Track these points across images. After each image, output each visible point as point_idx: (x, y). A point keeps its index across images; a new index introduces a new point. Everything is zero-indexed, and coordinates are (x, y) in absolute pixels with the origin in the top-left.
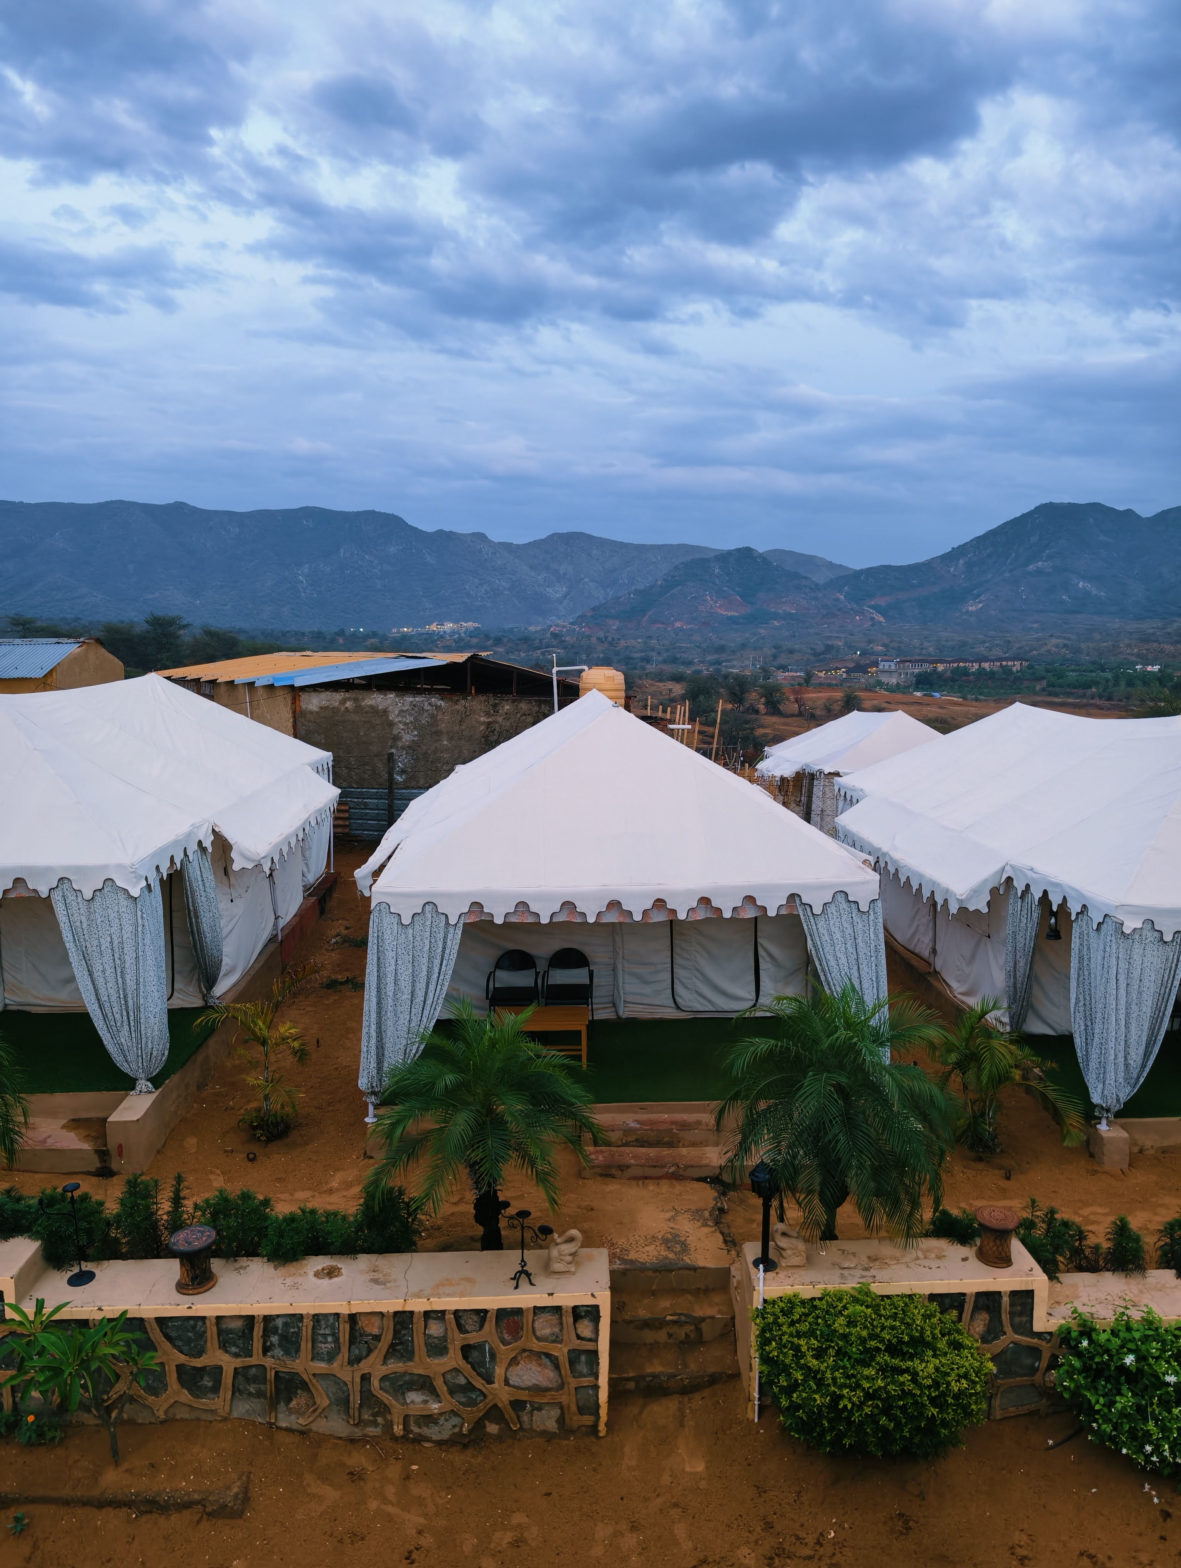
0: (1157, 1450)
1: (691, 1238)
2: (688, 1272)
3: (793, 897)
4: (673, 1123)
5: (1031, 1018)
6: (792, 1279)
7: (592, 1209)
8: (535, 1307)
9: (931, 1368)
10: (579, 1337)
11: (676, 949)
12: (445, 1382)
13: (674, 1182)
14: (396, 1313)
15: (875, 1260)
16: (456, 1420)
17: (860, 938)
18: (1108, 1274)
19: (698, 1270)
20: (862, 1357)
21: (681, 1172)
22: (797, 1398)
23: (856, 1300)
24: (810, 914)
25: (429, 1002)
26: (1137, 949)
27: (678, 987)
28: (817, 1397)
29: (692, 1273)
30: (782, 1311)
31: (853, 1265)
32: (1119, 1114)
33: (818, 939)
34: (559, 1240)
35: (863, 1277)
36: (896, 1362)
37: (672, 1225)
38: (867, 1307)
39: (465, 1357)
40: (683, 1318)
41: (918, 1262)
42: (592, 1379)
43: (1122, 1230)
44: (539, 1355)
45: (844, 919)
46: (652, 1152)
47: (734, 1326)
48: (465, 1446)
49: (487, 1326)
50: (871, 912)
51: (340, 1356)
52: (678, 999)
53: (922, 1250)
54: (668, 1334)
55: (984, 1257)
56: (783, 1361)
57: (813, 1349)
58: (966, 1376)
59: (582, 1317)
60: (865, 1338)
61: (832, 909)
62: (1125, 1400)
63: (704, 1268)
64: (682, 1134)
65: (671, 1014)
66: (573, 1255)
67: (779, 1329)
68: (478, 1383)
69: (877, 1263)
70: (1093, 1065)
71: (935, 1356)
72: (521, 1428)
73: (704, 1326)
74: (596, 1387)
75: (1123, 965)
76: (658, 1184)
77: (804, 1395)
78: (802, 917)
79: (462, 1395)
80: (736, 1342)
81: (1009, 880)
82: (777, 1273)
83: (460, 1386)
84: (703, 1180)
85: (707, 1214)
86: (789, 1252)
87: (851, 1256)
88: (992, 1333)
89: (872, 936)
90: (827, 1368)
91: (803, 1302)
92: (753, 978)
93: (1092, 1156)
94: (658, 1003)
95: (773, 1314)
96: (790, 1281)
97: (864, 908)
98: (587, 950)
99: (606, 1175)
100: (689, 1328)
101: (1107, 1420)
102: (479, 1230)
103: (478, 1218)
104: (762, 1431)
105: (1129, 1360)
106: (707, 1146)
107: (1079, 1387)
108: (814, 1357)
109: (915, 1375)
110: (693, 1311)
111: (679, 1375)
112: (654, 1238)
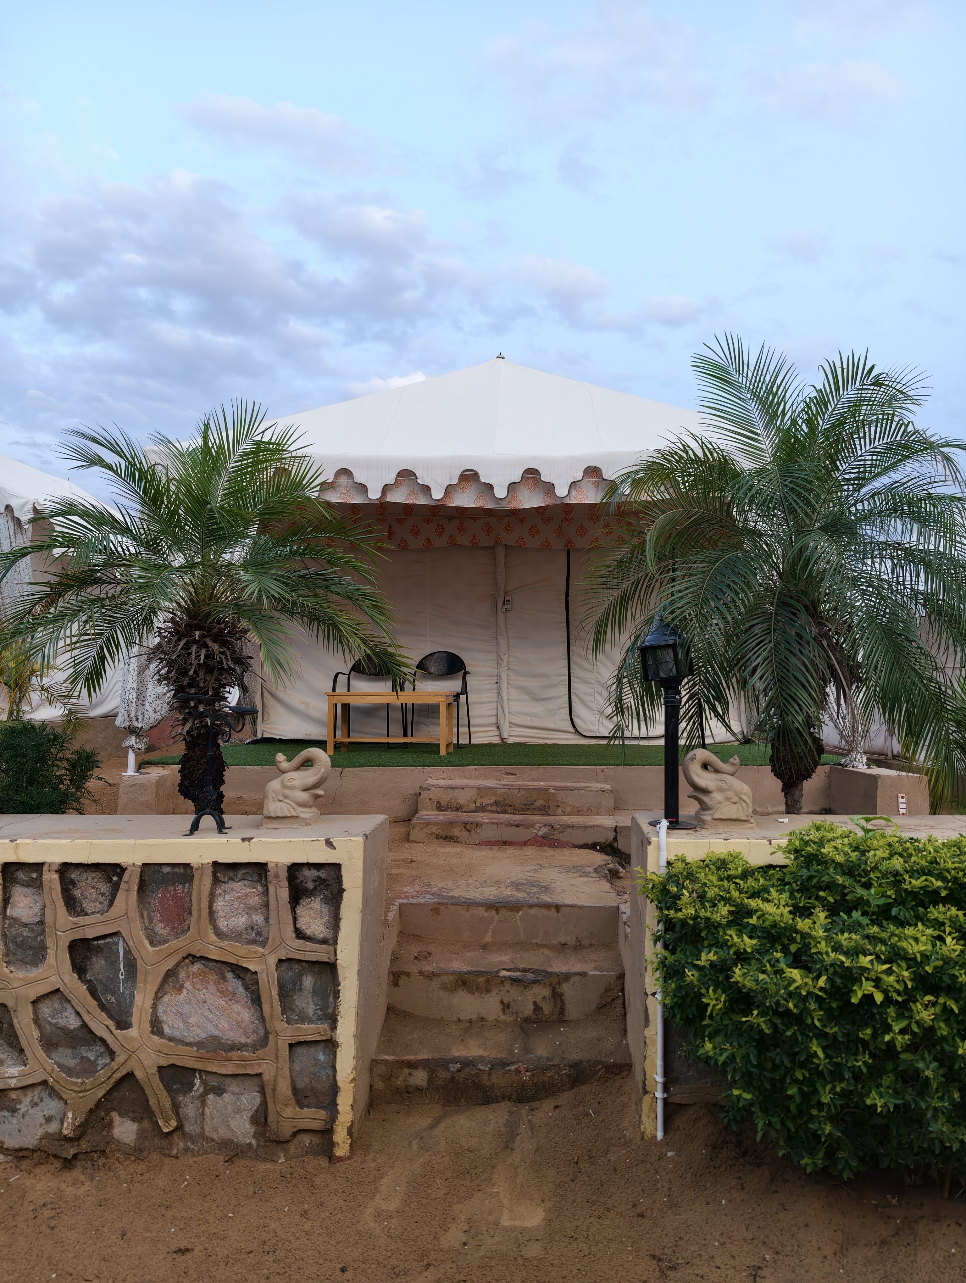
1: (558, 884)
2: (545, 912)
6: (725, 835)
8: (215, 864)
10: (300, 934)
11: (573, 658)
12: (36, 1021)
13: (546, 848)
16: (52, 1106)
19: (563, 910)
21: (557, 836)
27: (578, 707)
29: (552, 913)
37: (530, 874)
39: (79, 969)
40: (530, 976)
42: (324, 1027)
46: (517, 817)
47: (622, 990)
48: (68, 1164)
49: (122, 899)
52: (577, 721)
54: (502, 1002)
59: (309, 893)
63: (573, 904)
64: (560, 795)
65: (568, 739)
68: (101, 1025)
72: (180, 1127)
73: (566, 989)
74: (331, 1045)
76: (521, 848)
79: (69, 1052)
80: (625, 1015)
82: (695, 832)
83: (64, 1029)
84: (590, 846)
85: (591, 870)
94: (553, 726)
96: (721, 836)
99: (446, 838)
100: (541, 992)
104: (669, 1154)
106: (598, 814)
110: (551, 966)
111: (513, 1063)
112: (498, 882)
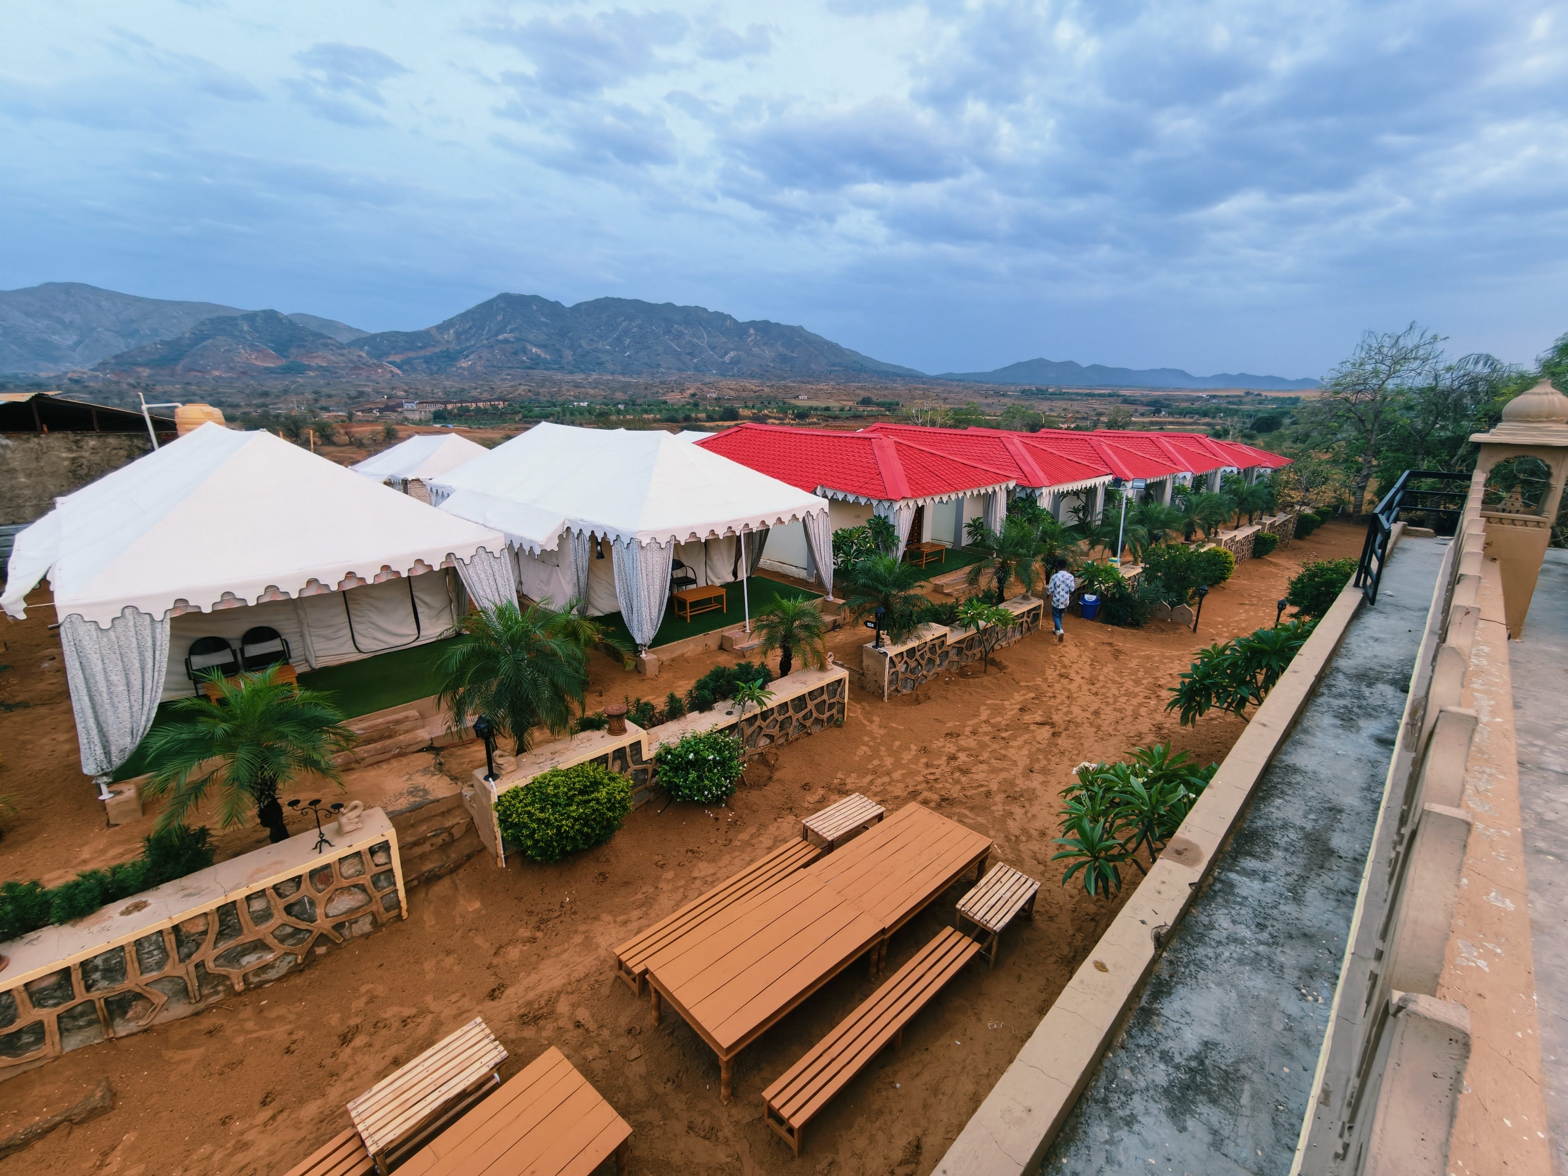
0: (710, 792)
1: (427, 785)
2: (433, 804)
3: (449, 555)
4: (388, 722)
5: (590, 607)
6: (512, 778)
8: (339, 859)
9: (604, 794)
10: (377, 865)
11: (351, 611)
12: (275, 937)
13: (401, 758)
14: (218, 908)
15: (555, 753)
16: (290, 958)
17: (497, 575)
18: (670, 723)
20: (567, 802)
21: (404, 751)
23: (555, 776)
24: (462, 565)
25: (148, 687)
26: (649, 554)
27: (358, 638)
28: (548, 832)
29: (435, 804)
30: (511, 798)
31: (544, 760)
32: (650, 647)
33: (469, 579)
35: (552, 764)
36: (586, 797)
37: (410, 782)
38: (561, 777)
39: (289, 913)
40: (438, 832)
41: (579, 747)
42: (392, 887)
43: (672, 698)
44: (348, 888)
45: (485, 564)
46: (378, 745)
47: (473, 823)
48: (301, 971)
49: (303, 886)
50: (502, 557)
51: (171, 960)
52: (359, 646)
53: (579, 740)
54: (431, 844)
55: (613, 732)
57: (538, 809)
58: (622, 791)
59: (377, 852)
60: (566, 792)
61: (476, 559)
62: (693, 775)
63: (442, 799)
64: (397, 727)
65: (357, 657)
66: (359, 817)
67: (513, 808)
68: (303, 925)
69: (557, 754)
70: (635, 623)
71: (604, 787)
72: (345, 940)
73: (453, 831)
74: (396, 891)
75: (643, 565)
76: (390, 763)
78: (457, 568)
79: (291, 939)
80: (479, 831)
81: (568, 528)
82: (501, 779)
83: (288, 934)
84: (421, 750)
85: (432, 769)
87: (540, 756)
88: (624, 768)
89: (505, 572)
90: (549, 815)
91: (522, 789)
92: (413, 619)
93: (639, 672)
94: (344, 652)
95: (507, 801)
96: (511, 780)
97: (497, 555)
98: (274, 625)
99: (348, 770)
100: (445, 836)
101: (685, 788)
102: (267, 832)
103: (264, 823)
104: (511, 871)
105: (691, 756)
106: (417, 730)
107: (670, 778)
108: (540, 812)
109: (597, 800)
110: (443, 825)
111: (445, 864)
112: (401, 794)
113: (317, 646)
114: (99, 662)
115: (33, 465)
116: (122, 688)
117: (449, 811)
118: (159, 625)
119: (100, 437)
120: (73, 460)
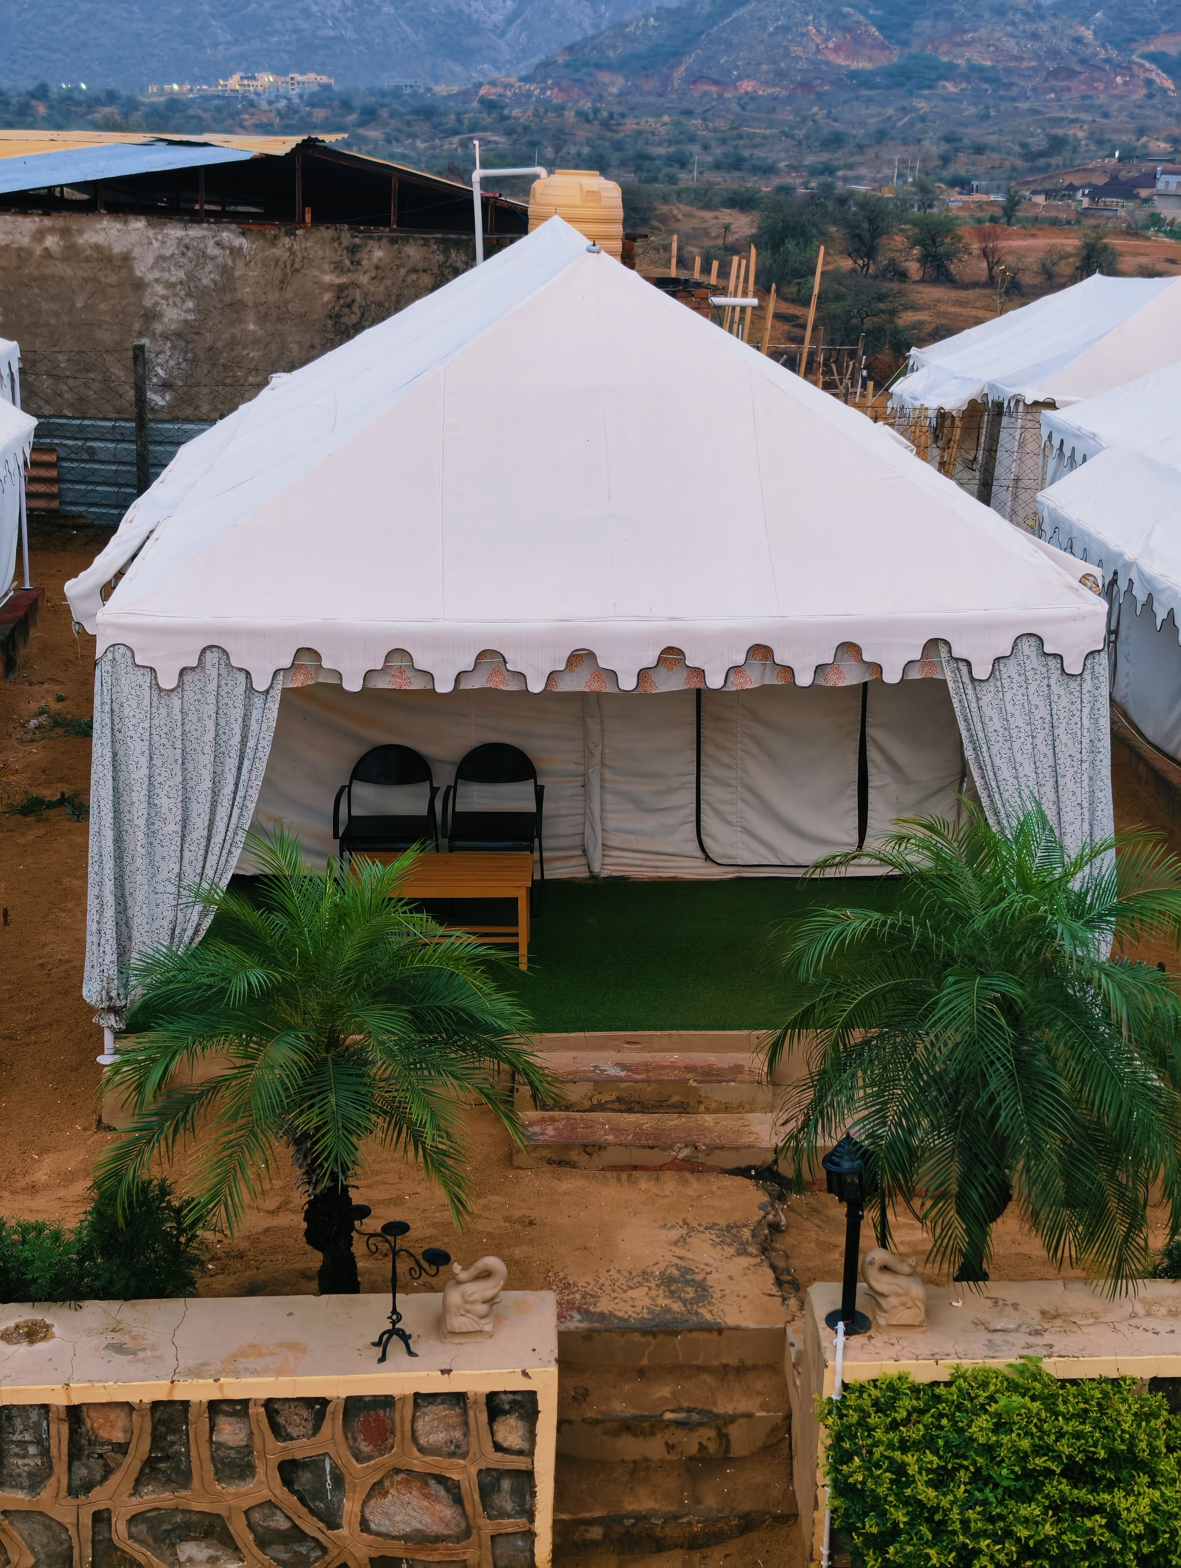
1: (715, 1275)
2: (706, 1335)
3: (933, 645)
4: (689, 1069)
6: (898, 1347)
7: (531, 1223)
8: (417, 1395)
9: (1144, 1506)
10: (498, 1447)
11: (706, 748)
12: (250, 1526)
13: (687, 1175)
14: (156, 1405)
15: (1055, 1317)
17: (1063, 726)
19: (726, 1333)
20: (1019, 1484)
21: (701, 1158)
22: (896, 1554)
23: (1013, 1387)
24: (966, 679)
25: (219, 836)
27: (709, 821)
28: (932, 1552)
29: (714, 1336)
30: (876, 1403)
31: (1012, 1326)
33: (979, 727)
34: (463, 1276)
35: (1029, 1346)
36: (1082, 1494)
37: (679, 1252)
38: (1033, 1398)
39: (287, 1482)
40: (695, 1417)
41: (1134, 1322)
42: (522, 1521)
44: (424, 1478)
45: (1032, 688)
46: (647, 1121)
47: (789, 1431)
49: (326, 1427)
50: (1087, 676)
51: (53, 1480)
52: (708, 842)
53: (1144, 1301)
54: (667, 1444)
56: (873, 1491)
57: (929, 1471)
59: (505, 1413)
60: (1026, 1453)
61: (1010, 669)
63: (736, 1329)
64: (705, 1089)
65: (694, 869)
66: (491, 1301)
67: (869, 1436)
68: (311, 1526)
69: (1058, 1322)
71: (1153, 1484)
73: (733, 1430)
74: (530, 1535)
76: (658, 1179)
77: (909, 1549)
78: (951, 685)
79: (281, 1548)
80: (791, 1458)
82: (870, 1337)
83: (278, 1532)
84: (743, 1172)
85: (746, 1233)
86: (893, 1301)
87: (1009, 1310)
89: (1086, 722)
90: (952, 1503)
91: (916, 1390)
92: (854, 802)
94: (671, 850)
95: (860, 1409)
96: (893, 1352)
97: (1074, 668)
98: (532, 748)
99: (560, 1163)
100: (707, 1434)
102: (316, 1259)
103: (313, 1237)
106: (752, 1111)
108: (929, 1483)
109: (1113, 1517)
110: (715, 1403)
111: (685, 1515)
112: (645, 1275)
113: (614, 821)
114: (144, 761)
115: (274, 296)
116: (173, 827)
117: (741, 1370)
118: (258, 701)
119: (393, 241)
120: (341, 289)
